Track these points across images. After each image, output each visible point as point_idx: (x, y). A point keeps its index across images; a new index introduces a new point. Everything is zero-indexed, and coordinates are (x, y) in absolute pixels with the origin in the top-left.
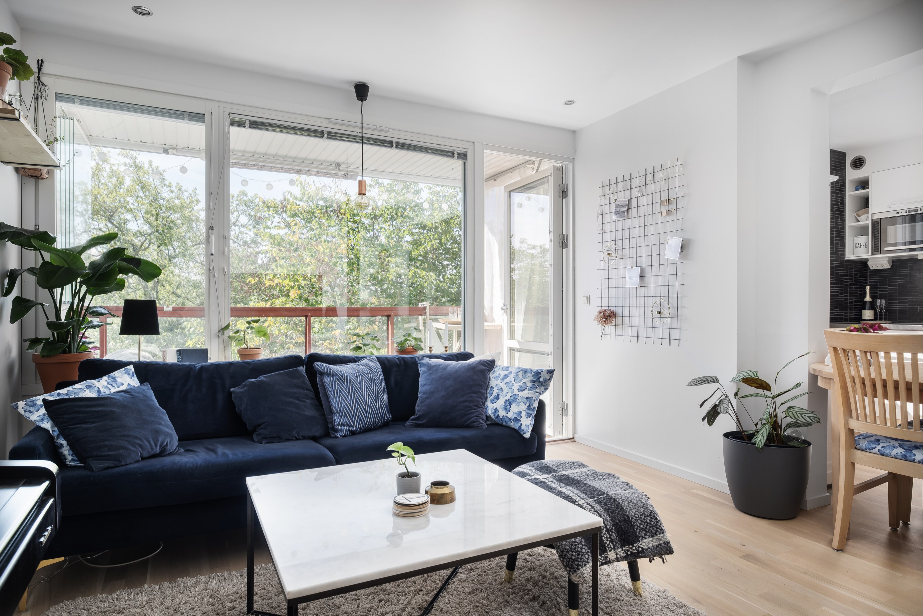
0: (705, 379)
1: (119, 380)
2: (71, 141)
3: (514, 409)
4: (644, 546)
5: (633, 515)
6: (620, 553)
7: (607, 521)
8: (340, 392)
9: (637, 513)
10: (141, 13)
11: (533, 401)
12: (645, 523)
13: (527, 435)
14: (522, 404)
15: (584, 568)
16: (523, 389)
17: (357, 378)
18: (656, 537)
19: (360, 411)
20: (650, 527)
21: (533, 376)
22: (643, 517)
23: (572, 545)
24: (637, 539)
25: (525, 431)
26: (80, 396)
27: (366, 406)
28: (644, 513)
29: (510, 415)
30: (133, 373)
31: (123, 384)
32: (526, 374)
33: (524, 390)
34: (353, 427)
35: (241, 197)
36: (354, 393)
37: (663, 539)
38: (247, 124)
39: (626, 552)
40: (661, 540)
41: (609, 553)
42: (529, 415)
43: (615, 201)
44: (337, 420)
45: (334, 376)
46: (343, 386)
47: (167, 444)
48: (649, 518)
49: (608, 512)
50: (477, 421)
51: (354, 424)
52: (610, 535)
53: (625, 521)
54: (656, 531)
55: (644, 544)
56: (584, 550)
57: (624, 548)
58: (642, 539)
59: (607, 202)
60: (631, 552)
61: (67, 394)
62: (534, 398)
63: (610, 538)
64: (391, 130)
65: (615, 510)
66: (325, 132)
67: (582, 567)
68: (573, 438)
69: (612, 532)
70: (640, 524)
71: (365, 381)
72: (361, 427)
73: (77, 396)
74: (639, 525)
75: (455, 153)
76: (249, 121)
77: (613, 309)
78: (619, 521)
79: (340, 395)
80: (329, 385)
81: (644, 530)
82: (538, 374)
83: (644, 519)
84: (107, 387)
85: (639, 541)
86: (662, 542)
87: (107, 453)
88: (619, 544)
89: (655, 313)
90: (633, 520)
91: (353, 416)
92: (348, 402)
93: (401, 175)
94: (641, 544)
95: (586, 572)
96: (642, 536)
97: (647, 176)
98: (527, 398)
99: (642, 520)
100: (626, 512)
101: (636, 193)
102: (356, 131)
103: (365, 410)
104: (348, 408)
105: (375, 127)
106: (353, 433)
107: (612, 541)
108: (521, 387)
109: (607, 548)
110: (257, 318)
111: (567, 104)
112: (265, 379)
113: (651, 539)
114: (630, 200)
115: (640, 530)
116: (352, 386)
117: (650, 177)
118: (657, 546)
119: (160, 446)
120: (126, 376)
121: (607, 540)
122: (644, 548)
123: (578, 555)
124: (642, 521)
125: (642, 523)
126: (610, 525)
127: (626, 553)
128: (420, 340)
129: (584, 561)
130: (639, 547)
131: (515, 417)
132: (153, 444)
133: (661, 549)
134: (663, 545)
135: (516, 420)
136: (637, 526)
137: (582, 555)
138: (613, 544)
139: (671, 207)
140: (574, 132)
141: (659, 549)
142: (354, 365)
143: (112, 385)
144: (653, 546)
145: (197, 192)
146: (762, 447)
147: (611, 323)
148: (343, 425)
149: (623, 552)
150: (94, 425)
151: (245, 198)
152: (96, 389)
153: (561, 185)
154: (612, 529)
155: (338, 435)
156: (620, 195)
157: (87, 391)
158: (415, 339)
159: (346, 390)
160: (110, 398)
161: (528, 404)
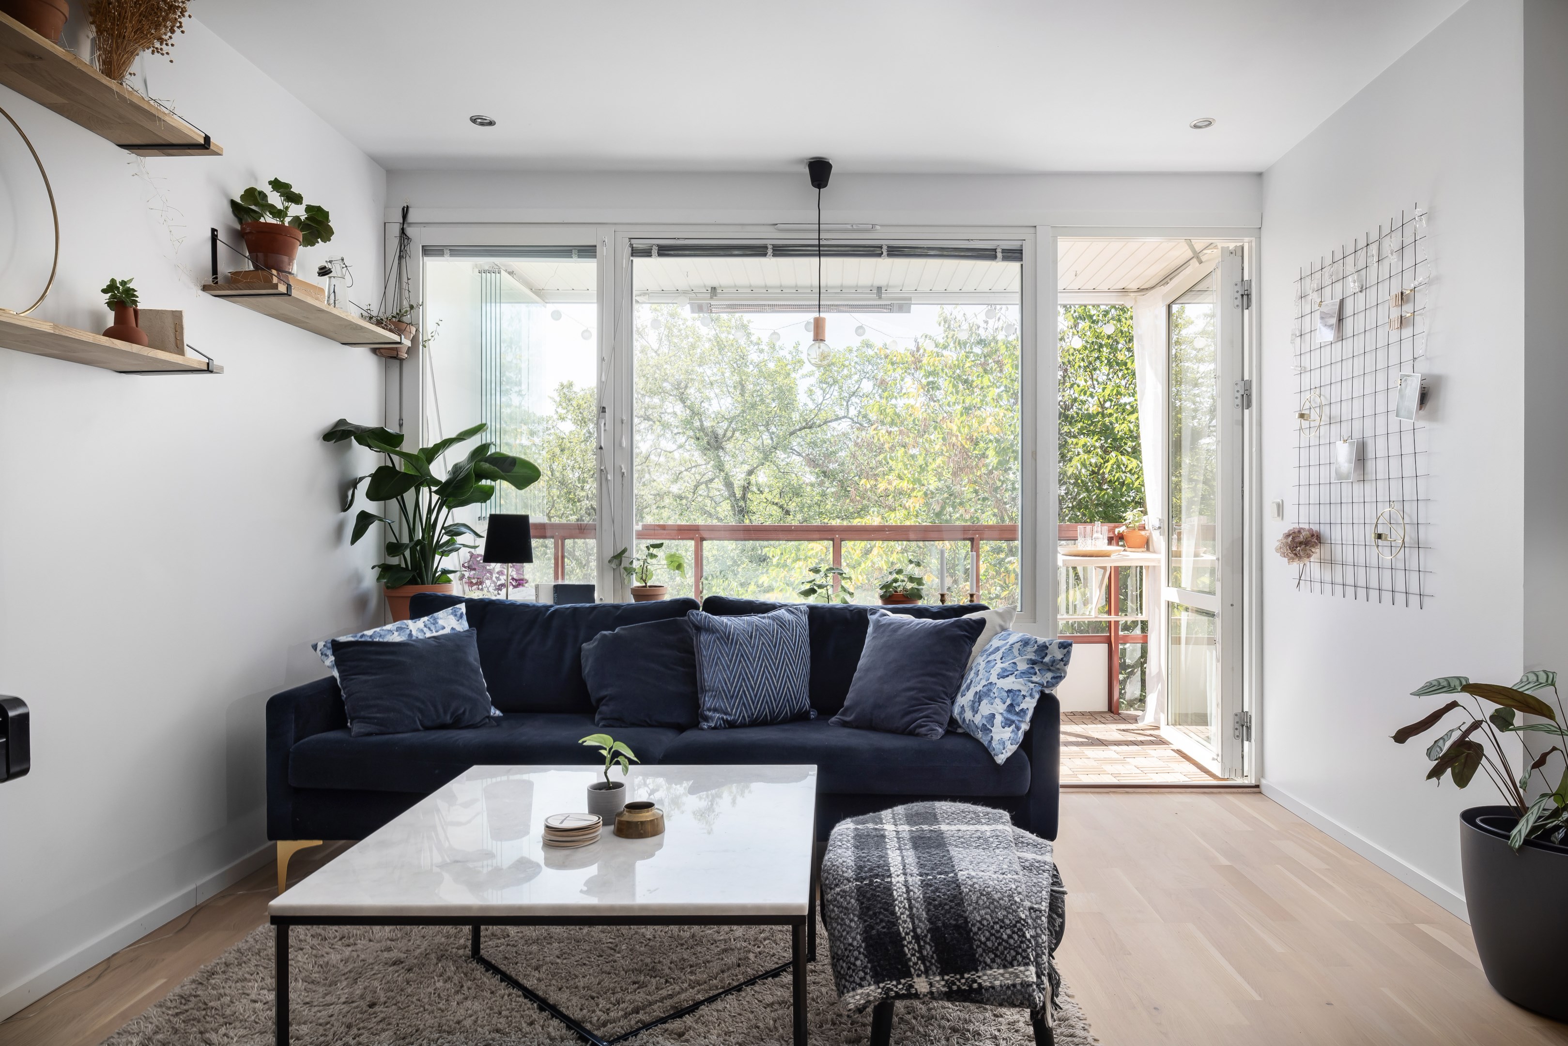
0: (1445, 684)
1: (441, 622)
2: (498, 300)
3: (985, 709)
4: (985, 981)
5: (979, 918)
6: (937, 985)
7: (920, 921)
8: (718, 658)
9: (988, 917)
10: (482, 124)
11: (1020, 698)
12: (997, 938)
13: (1001, 759)
14: (998, 701)
15: (851, 994)
16: (1006, 674)
17: (751, 638)
18: (1011, 970)
19: (744, 691)
20: (1005, 948)
21: (1035, 652)
22: (997, 927)
23: (846, 949)
24: (973, 964)
25: (997, 750)
26: (385, 640)
27: (755, 684)
28: (1002, 921)
29: (978, 720)
30: (462, 614)
31: (444, 628)
32: (1025, 649)
33: (1007, 676)
34: (730, 715)
35: (864, 350)
36: (740, 661)
37: (1021, 976)
38: (655, 251)
39: (949, 984)
40: (1017, 976)
41: (916, 979)
42: (1008, 723)
43: (1320, 305)
44: (708, 701)
45: (713, 633)
46: (724, 650)
47: (464, 712)
48: (1009, 932)
49: (930, 904)
50: (926, 726)
51: (732, 710)
52: (919, 946)
53: (957, 927)
54: (1014, 958)
55: (985, 978)
56: (858, 963)
57: (946, 977)
58: (984, 969)
59: (1307, 310)
60: (959, 987)
61: (371, 637)
62: (1023, 693)
63: (920, 952)
64: (878, 227)
65: (946, 904)
66: (770, 247)
67: (848, 992)
68: (1257, 786)
69: (925, 942)
70: (988, 939)
71: (763, 643)
72: (744, 716)
73: (381, 640)
74: (983, 939)
75: (999, 251)
76: (658, 245)
77: (1315, 528)
78: (944, 923)
79: (717, 663)
80: (704, 647)
81: (992, 952)
82: (1043, 649)
83: (998, 932)
84: (422, 631)
85: (977, 971)
86: (1018, 981)
87: (374, 715)
88: (937, 968)
89: (1370, 537)
90: (975, 929)
91: (732, 697)
92: (727, 675)
93: (993, 295)
94: (979, 977)
95: (852, 1001)
96: (985, 963)
97: (1370, 247)
98: (1009, 691)
99: (994, 932)
100: (964, 912)
101: (1352, 285)
102: (811, 238)
103: (753, 691)
104: (726, 684)
105: (849, 227)
106: (731, 725)
107: (922, 959)
108: (1004, 670)
109: (912, 970)
110: (658, 542)
111: (1200, 127)
112: (622, 632)
113: (1001, 971)
114: (1342, 302)
115: (984, 950)
116: (739, 650)
117: (1374, 249)
118: (1008, 987)
119: (452, 714)
120: (452, 617)
121: (913, 955)
122: (984, 984)
123: (849, 968)
124: (992, 935)
125: (993, 938)
126: (923, 927)
127: (950, 988)
128: (919, 581)
129: (854, 982)
130: (975, 981)
131: (983, 724)
132: (441, 711)
133: (1013, 993)
134: (1019, 987)
135: (986, 730)
136: (980, 941)
137: (853, 971)
138: (924, 963)
139: (1407, 310)
140: (1260, 175)
141: (1010, 992)
142: (755, 618)
143: (429, 629)
144: (1001, 986)
145: (800, 348)
146: (1520, 847)
147: (1309, 556)
148: (715, 710)
149: (943, 983)
150: (373, 677)
151: (870, 352)
152: (408, 632)
153: (1239, 284)
154: (926, 936)
155: (705, 725)
156: (1327, 291)
157: (396, 634)
158: (911, 579)
159: (728, 657)
160: (412, 645)
161: (1009, 702)
